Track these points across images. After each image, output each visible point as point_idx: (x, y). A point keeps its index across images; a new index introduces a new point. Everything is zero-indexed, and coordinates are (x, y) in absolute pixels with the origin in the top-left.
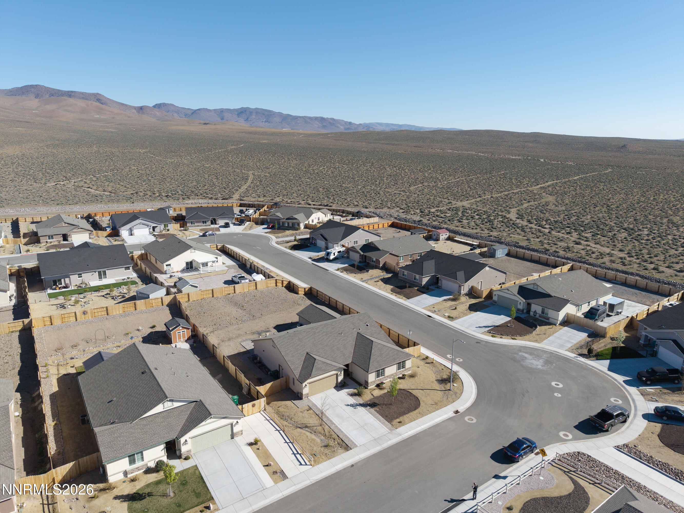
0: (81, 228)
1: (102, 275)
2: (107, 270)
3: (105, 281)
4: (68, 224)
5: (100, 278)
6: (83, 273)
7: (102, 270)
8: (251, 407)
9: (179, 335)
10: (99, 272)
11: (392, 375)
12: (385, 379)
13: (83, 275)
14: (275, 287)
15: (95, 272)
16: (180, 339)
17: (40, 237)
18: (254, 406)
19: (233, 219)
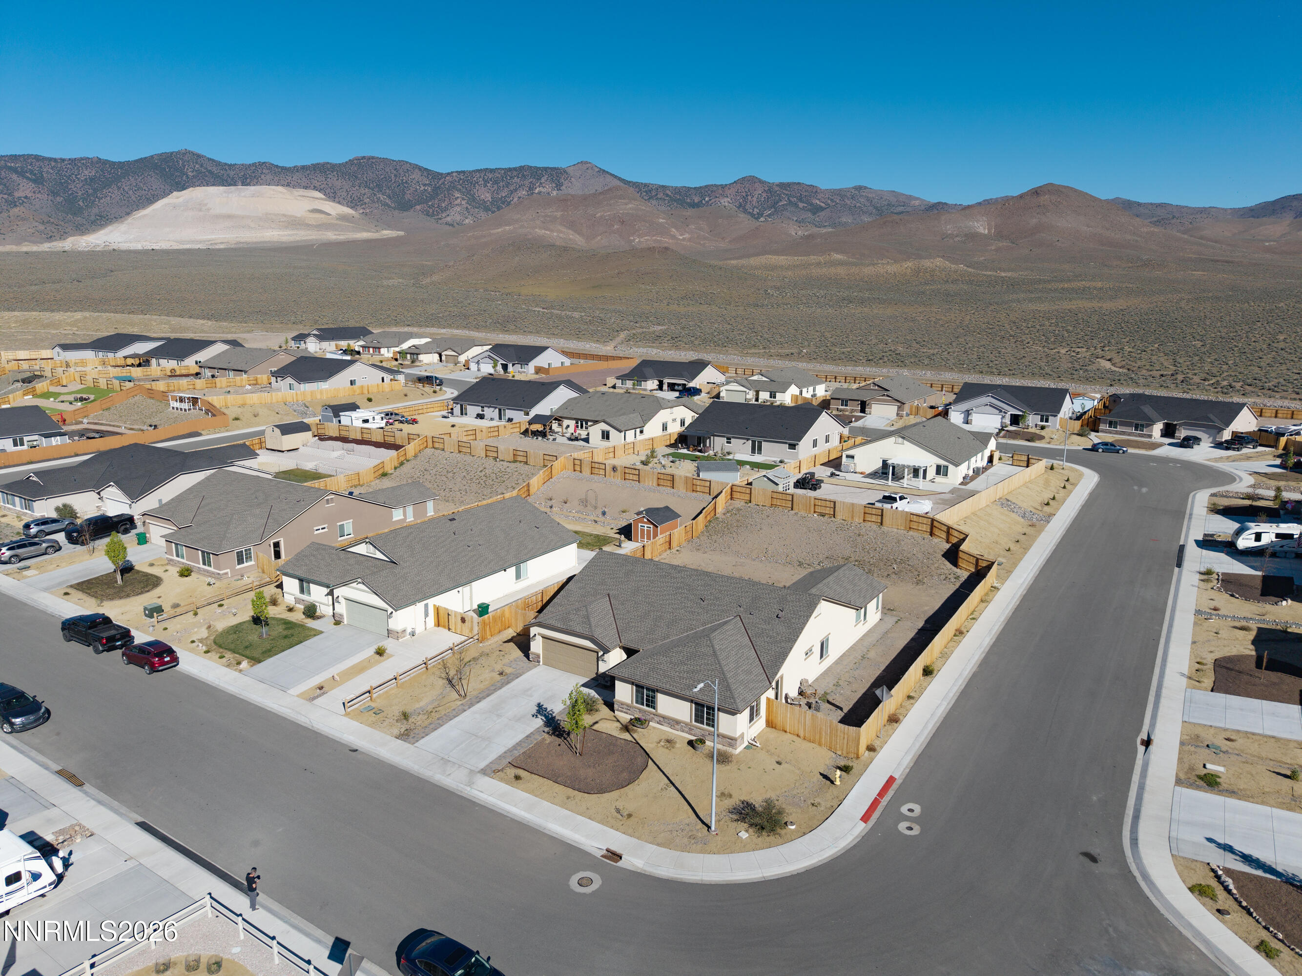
0: (888, 396)
1: (756, 449)
2: (765, 441)
3: (757, 458)
4: (878, 386)
5: (753, 451)
6: (734, 437)
7: (757, 439)
8: (460, 621)
9: (642, 531)
10: (754, 442)
11: (678, 722)
12: (657, 719)
13: (732, 440)
14: (927, 536)
15: (748, 440)
16: (642, 537)
17: (832, 399)
18: (463, 620)
19: (1218, 433)
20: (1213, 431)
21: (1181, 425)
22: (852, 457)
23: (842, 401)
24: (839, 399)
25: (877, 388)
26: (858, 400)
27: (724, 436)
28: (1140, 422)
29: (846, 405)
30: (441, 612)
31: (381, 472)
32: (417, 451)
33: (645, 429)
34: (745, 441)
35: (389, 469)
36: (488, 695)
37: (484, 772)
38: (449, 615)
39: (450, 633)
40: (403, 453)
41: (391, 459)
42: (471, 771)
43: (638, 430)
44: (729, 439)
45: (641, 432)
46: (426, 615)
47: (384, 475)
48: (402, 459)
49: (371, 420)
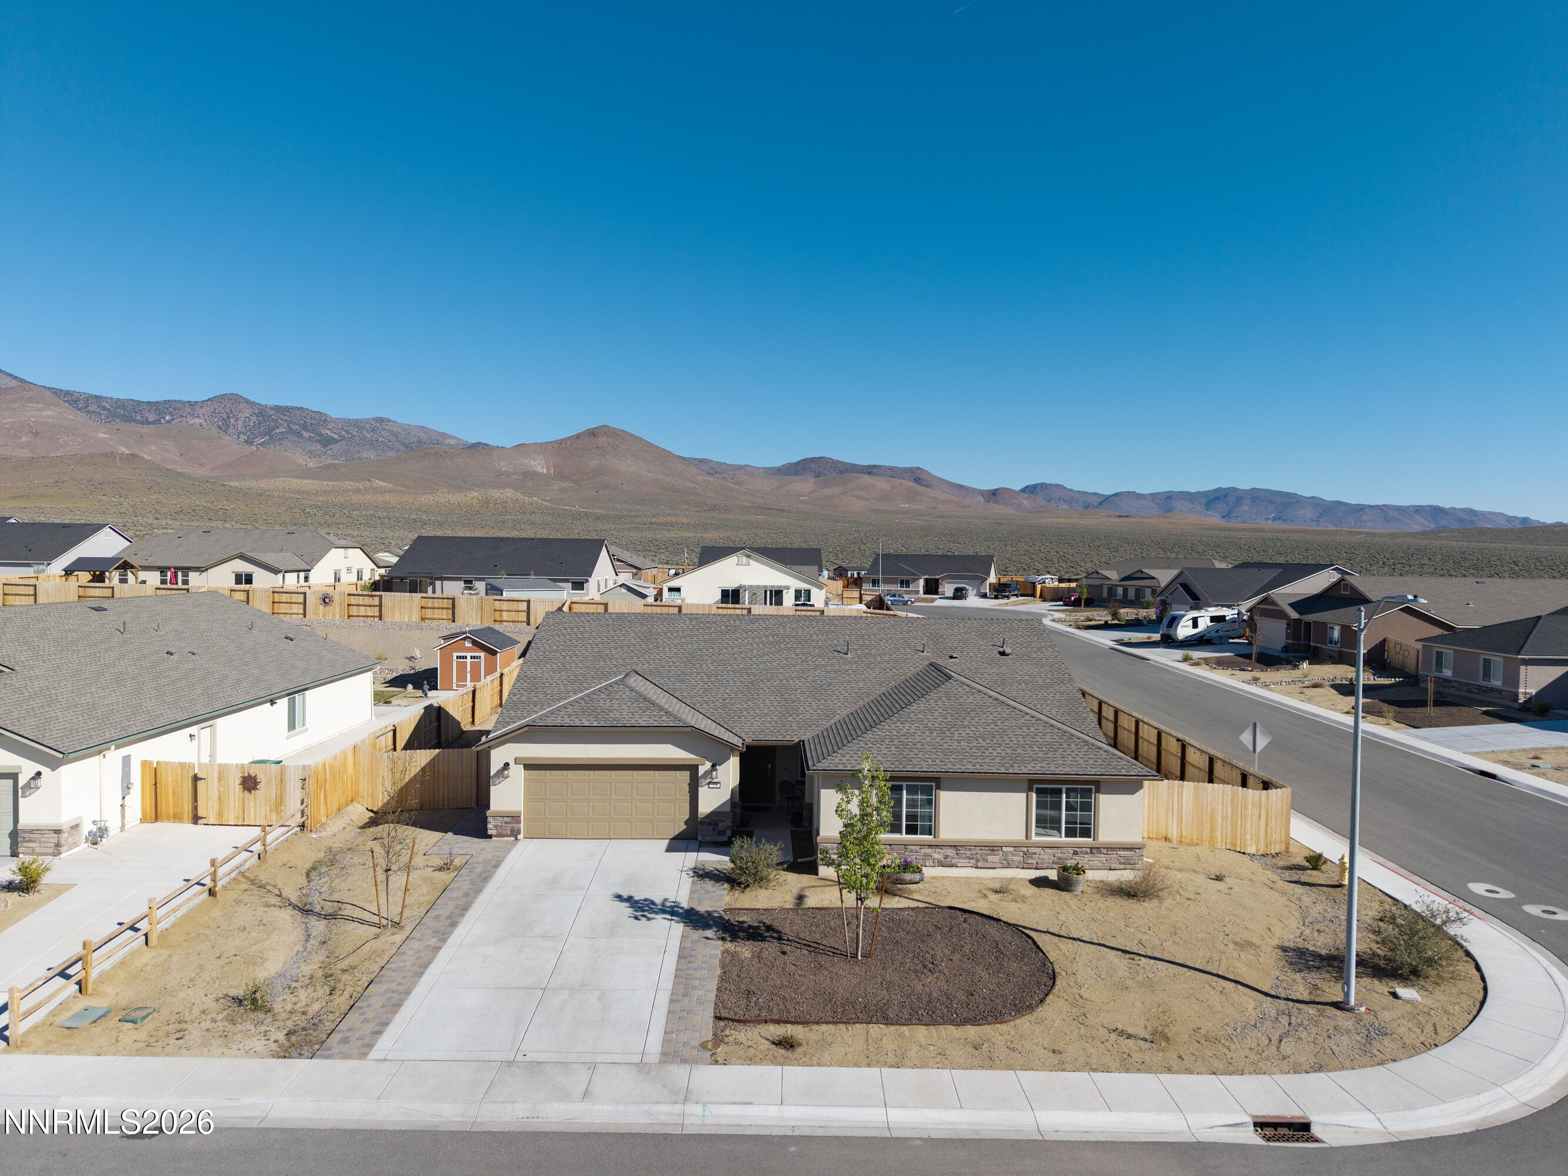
6: (476, 580)
8: (238, 788)
9: (462, 668)
11: (993, 848)
12: (937, 855)
13: (475, 584)
16: (462, 677)
18: (249, 783)
19: (982, 584)
20: (977, 582)
21: (943, 579)
22: (678, 590)
27: (459, 579)
28: (905, 578)
30: (168, 781)
33: (311, 574)
36: (466, 908)
37: (678, 1057)
38: (196, 779)
39: (199, 828)
42: (641, 1066)
43: (302, 575)
44: (467, 582)
45: (306, 579)
46: (127, 787)
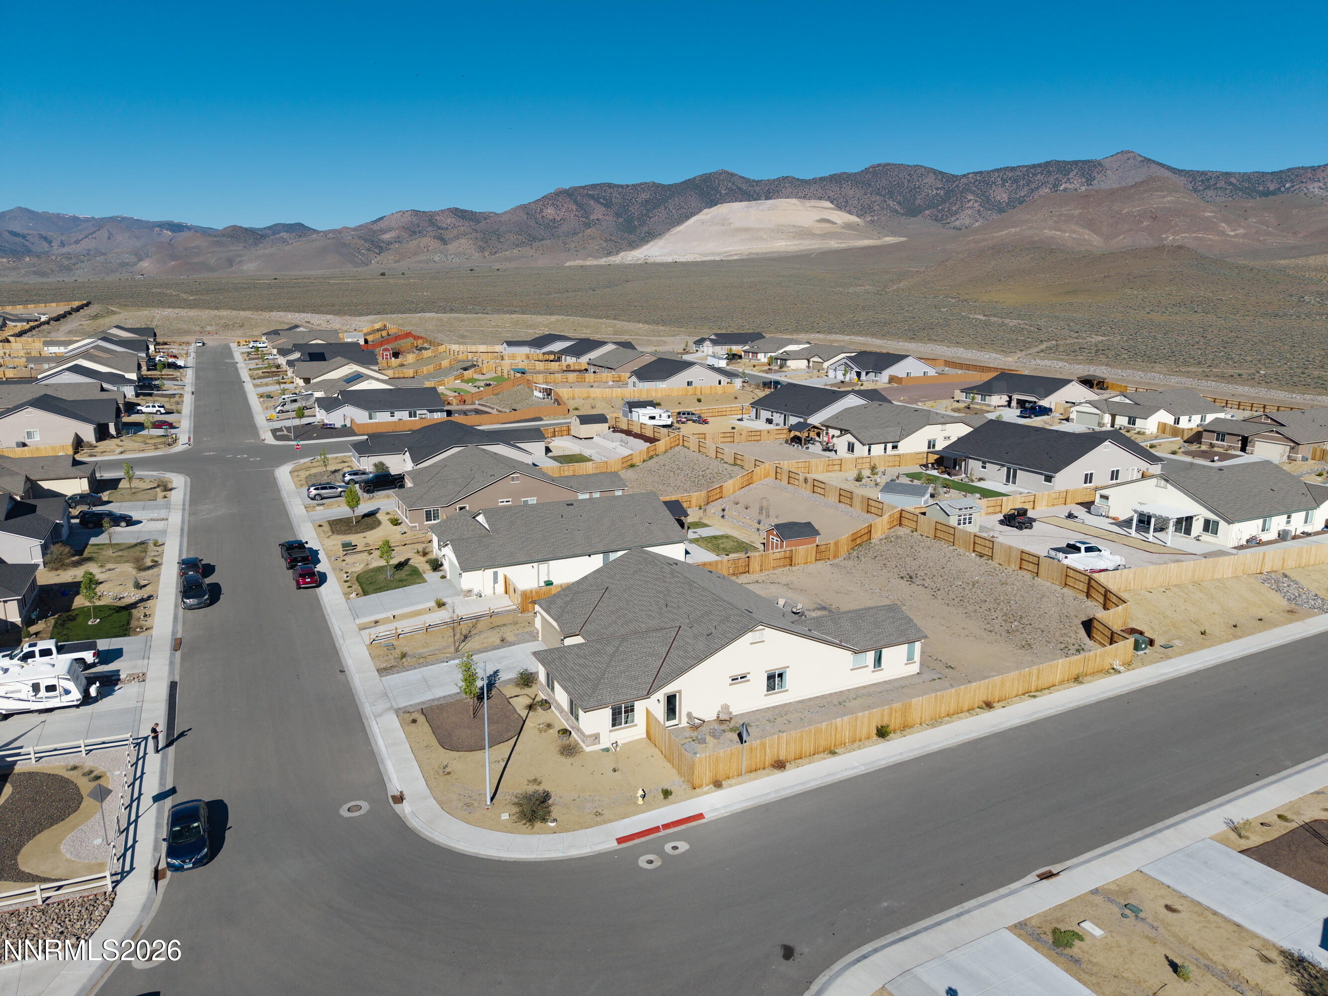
0: (1277, 432)
1: (1011, 478)
2: (1020, 469)
4: (1272, 419)
5: (1007, 480)
6: (989, 462)
7: (1013, 466)
8: (513, 591)
10: (1009, 469)
11: (562, 709)
12: (554, 703)
13: (988, 465)
14: (1083, 596)
15: (1003, 466)
17: (1205, 430)
23: (1218, 434)
24: (1213, 432)
25: (1269, 421)
26: (1238, 435)
27: (979, 460)
29: (1223, 440)
30: (507, 583)
31: (629, 463)
32: (668, 447)
33: (900, 444)
34: (999, 467)
35: (637, 460)
37: (398, 712)
38: (511, 585)
39: (510, 599)
40: (653, 448)
41: (640, 453)
42: (391, 707)
43: (890, 446)
44: (984, 463)
45: (895, 447)
46: (496, 581)
47: (632, 466)
48: (652, 453)
49: (658, 417)
